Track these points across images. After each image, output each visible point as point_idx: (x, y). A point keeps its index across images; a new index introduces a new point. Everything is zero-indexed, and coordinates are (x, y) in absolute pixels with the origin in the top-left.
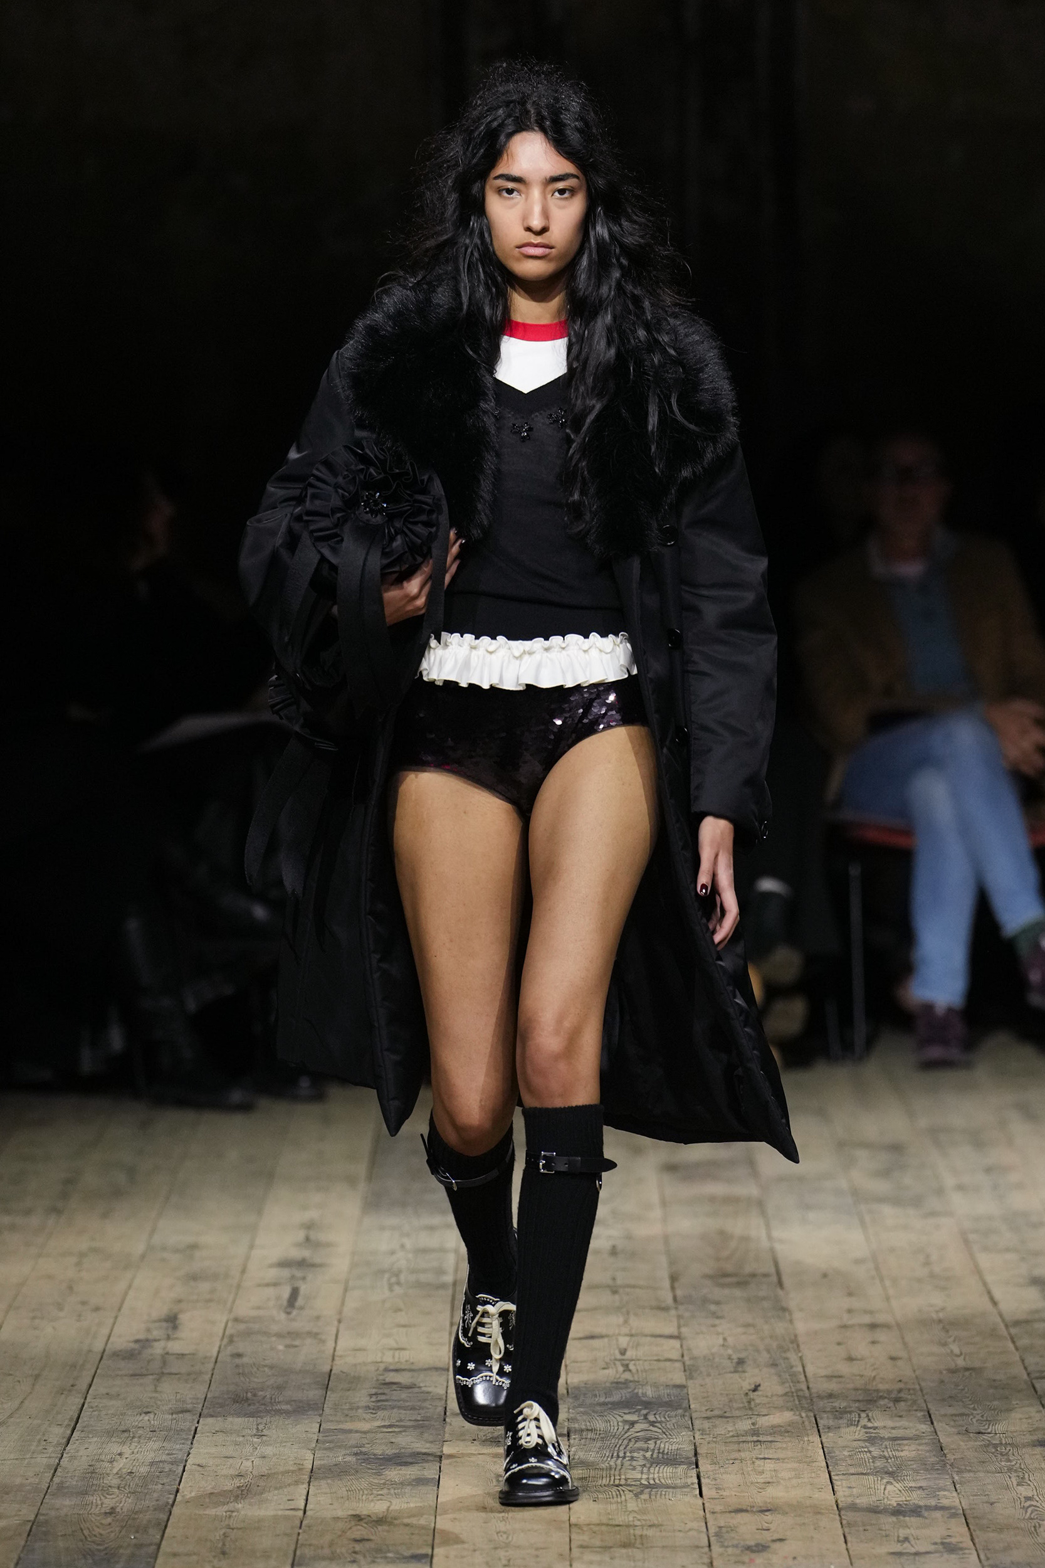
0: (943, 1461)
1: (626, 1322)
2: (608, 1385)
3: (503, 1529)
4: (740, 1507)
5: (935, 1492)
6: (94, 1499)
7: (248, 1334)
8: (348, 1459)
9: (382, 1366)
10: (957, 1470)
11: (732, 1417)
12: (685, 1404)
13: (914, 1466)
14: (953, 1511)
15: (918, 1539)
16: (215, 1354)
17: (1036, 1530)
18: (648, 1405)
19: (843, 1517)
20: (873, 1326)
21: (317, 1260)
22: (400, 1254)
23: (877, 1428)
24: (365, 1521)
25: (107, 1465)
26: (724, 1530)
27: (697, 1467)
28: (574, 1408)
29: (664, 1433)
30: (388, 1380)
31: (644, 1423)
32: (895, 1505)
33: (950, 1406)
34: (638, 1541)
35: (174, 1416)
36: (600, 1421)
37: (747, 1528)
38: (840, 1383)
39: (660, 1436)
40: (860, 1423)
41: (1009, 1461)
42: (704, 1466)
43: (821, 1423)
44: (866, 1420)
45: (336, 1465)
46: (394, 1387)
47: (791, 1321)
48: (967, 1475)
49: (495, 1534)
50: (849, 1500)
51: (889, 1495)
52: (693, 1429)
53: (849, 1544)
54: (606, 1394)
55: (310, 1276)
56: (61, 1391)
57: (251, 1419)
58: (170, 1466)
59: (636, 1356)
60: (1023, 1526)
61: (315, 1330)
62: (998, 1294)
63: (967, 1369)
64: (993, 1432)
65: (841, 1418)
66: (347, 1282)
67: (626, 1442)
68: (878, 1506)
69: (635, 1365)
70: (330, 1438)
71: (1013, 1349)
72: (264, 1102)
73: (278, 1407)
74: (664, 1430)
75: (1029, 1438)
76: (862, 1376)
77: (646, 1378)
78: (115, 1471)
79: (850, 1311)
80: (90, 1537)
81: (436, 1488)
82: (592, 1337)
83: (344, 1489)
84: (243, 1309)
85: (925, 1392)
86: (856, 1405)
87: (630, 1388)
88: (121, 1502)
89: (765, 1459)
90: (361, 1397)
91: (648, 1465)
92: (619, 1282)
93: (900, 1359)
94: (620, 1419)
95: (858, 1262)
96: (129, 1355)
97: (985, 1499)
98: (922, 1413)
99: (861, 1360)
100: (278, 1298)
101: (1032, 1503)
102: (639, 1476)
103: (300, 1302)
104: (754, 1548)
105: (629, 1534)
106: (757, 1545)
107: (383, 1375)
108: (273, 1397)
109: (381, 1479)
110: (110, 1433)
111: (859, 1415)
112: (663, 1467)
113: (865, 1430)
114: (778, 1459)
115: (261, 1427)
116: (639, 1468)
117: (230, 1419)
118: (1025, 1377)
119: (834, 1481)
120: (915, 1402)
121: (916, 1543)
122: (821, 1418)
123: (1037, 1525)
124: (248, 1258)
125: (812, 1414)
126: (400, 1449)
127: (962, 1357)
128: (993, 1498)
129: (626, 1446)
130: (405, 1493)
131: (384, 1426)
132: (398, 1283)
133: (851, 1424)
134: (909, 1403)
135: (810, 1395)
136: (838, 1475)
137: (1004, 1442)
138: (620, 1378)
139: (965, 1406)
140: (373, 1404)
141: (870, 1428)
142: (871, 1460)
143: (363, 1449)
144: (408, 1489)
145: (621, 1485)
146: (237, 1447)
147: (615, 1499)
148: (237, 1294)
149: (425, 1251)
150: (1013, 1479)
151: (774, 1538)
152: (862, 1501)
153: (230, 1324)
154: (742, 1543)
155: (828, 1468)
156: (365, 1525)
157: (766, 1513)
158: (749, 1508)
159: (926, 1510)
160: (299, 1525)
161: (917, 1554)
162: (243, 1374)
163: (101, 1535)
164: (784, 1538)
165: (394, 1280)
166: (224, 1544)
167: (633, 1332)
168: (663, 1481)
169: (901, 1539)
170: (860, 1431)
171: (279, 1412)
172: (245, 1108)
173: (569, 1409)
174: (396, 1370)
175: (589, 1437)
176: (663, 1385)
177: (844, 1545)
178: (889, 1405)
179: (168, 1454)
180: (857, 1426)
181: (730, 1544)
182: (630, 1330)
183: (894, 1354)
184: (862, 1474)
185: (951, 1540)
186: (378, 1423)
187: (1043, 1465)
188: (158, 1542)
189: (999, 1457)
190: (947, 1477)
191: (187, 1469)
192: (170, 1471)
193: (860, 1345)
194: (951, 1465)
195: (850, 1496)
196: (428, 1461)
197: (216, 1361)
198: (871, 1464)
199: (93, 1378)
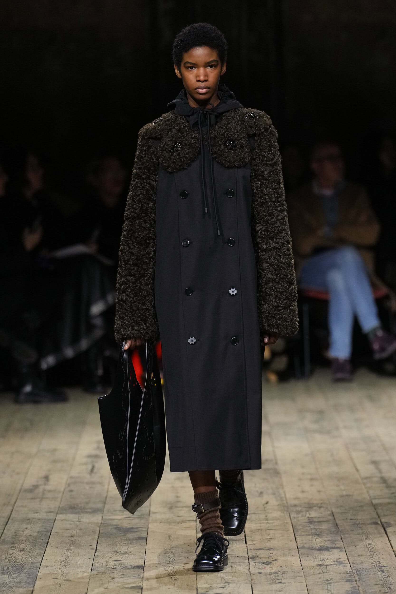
0: (337, 530)
3: (171, 556)
4: (261, 547)
5: (334, 542)
6: (16, 545)
7: (75, 483)
8: (113, 530)
10: (343, 533)
11: (258, 514)
13: (327, 532)
14: (341, 549)
15: (328, 560)
16: (62, 489)
17: (372, 556)
19: (299, 551)
20: (312, 479)
21: (101, 455)
23: (312, 517)
24: (119, 553)
25: (21, 532)
26: (254, 556)
32: (319, 547)
33: (340, 509)
35: (47, 514)
37: (263, 555)
38: (299, 501)
41: (362, 530)
42: (247, 532)
43: (292, 516)
44: (309, 515)
45: (108, 532)
47: (280, 477)
48: (346, 535)
50: (302, 545)
51: (317, 543)
53: (302, 562)
55: (99, 461)
56: (4, 505)
57: (76, 515)
58: (45, 533)
60: (367, 554)
61: (101, 481)
62: (359, 467)
63: (347, 495)
65: (299, 514)
68: (313, 547)
70: (106, 522)
71: (365, 488)
73: (87, 510)
75: (369, 521)
76: (307, 498)
78: (24, 535)
79: (303, 474)
80: (15, 560)
81: (146, 541)
83: (111, 541)
84: (74, 473)
85: (331, 504)
86: (305, 509)
88: (26, 546)
89: (270, 529)
90: (118, 506)
93: (322, 491)
95: (306, 455)
96: (30, 491)
97: (353, 544)
98: (330, 512)
99: (306, 492)
100: (87, 469)
101: (372, 546)
103: (95, 470)
106: (267, 562)
108: (85, 507)
109: (125, 537)
110: (23, 521)
111: (306, 513)
113: (309, 519)
114: (275, 529)
115: (80, 518)
117: (68, 515)
118: (369, 498)
119: (296, 538)
120: (327, 508)
122: (292, 514)
123: (373, 554)
124: (76, 454)
125: (288, 513)
126: (132, 526)
127: (345, 491)
128: (356, 544)
130: (134, 542)
133: (302, 516)
134: (325, 508)
135: (288, 505)
136: (298, 535)
137: (360, 523)
139: (346, 509)
143: (119, 526)
146: (71, 525)
148: (71, 468)
150: (364, 537)
151: (273, 559)
152: (307, 546)
153: (69, 479)
154: (261, 561)
155: (294, 532)
156: (119, 555)
157: (271, 550)
158: (264, 548)
159: (331, 548)
160: (94, 555)
161: (327, 565)
162: (74, 498)
163: (19, 559)
164: (277, 559)
166: (65, 562)
169: (321, 559)
171: (87, 512)
177: (300, 562)
178: (317, 509)
179: (44, 528)
180: (305, 517)
181: (257, 562)
183: (319, 490)
184: (307, 535)
185: (340, 560)
186: (124, 516)
187: (375, 531)
188: (41, 562)
189: (359, 529)
190: (339, 536)
191: (51, 534)
192: (45, 534)
193: (306, 486)
194: (341, 532)
195: (302, 543)
196: (143, 530)
197: (63, 493)
198: (310, 531)
199: (17, 499)
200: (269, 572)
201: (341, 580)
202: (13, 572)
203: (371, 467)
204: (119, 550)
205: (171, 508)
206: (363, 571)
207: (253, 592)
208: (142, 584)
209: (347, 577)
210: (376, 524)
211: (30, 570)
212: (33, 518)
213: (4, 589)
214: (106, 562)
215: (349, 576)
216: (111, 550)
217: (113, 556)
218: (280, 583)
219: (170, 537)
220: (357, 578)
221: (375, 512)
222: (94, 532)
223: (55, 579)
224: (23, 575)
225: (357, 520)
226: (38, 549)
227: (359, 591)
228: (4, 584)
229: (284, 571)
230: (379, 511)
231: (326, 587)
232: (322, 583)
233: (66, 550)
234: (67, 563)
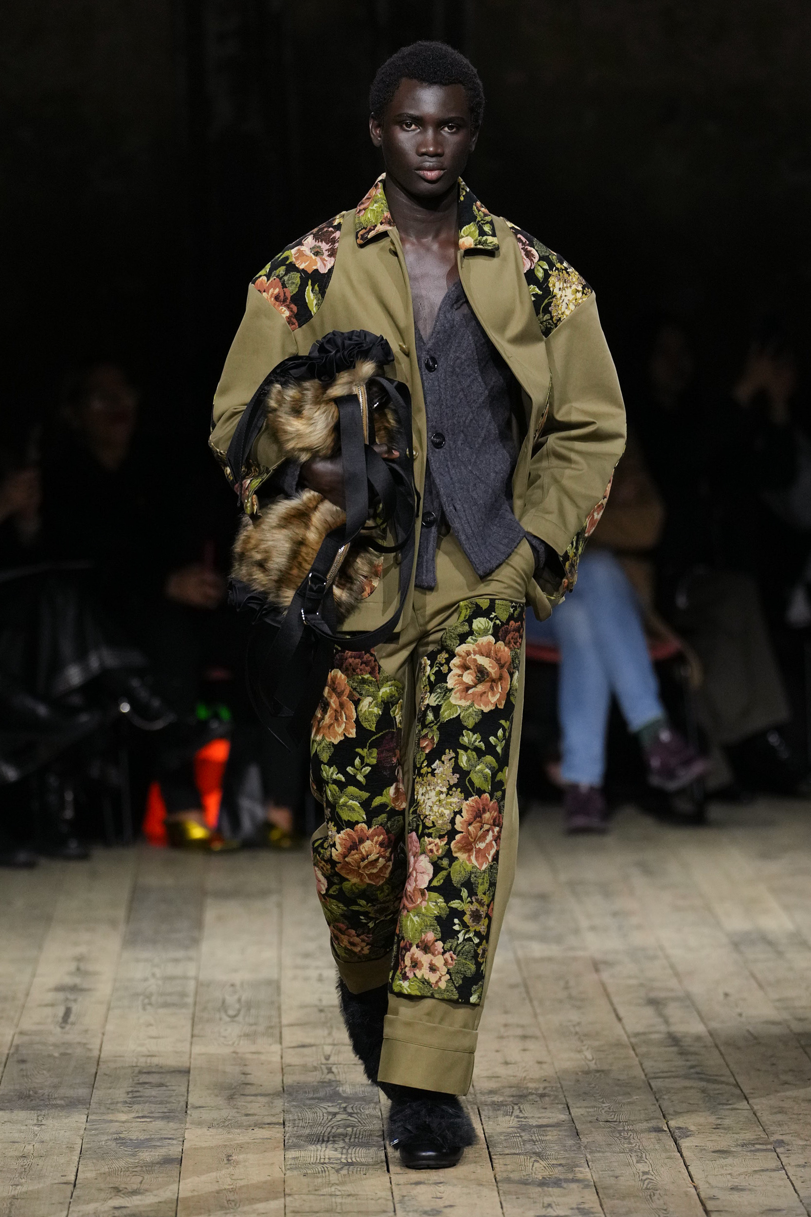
0: (577, 1143)
1: (330, 1034)
2: (315, 1084)
3: (232, 1198)
4: (419, 1180)
5: (572, 1168)
7: (31, 1044)
8: (109, 1143)
9: (137, 1070)
10: (589, 1151)
12: (376, 1100)
13: (556, 1148)
14: (586, 1183)
15: (558, 1205)
17: (651, 1198)
18: (347, 1099)
19: (500, 1188)
20: (524, 1037)
21: (85, 986)
22: (152, 981)
23: (527, 1117)
24: (122, 1192)
26: (406, 1198)
27: (385, 1148)
28: (289, 1102)
29: (359, 1122)
30: (141, 1081)
31: (344, 1114)
32: (541, 1178)
33: (584, 1100)
34: (339, 1207)
36: (309, 1113)
37: (425, 1196)
38: (498, 1082)
39: (357, 1124)
40: (513, 1114)
41: (630, 1143)
43: (483, 1114)
44: (518, 1111)
45: (99, 1148)
46: (146, 1086)
48: (598, 1155)
49: (225, 1202)
50: (505, 1175)
51: (536, 1170)
53: (505, 1210)
54: (313, 1091)
55: (80, 999)
57: (32, 1112)
59: (338, 1061)
60: (641, 1194)
61: (84, 1041)
62: (622, 1012)
63: (597, 1071)
64: (618, 1121)
65: (498, 1110)
66: (109, 1004)
67: (329, 1129)
68: (527, 1179)
69: (337, 1068)
70: (95, 1127)
71: (634, 1055)
72: (43, 861)
73: (54, 1102)
74: (360, 1120)
75: (645, 1125)
76: (515, 1076)
77: (345, 1078)
79: (506, 1025)
81: (178, 1166)
82: (303, 1046)
83: (106, 1167)
84: (27, 1024)
85: (564, 1089)
86: (511, 1099)
87: (333, 1086)
90: (120, 1094)
91: (347, 1147)
92: (324, 1003)
93: (545, 1063)
94: (324, 1111)
95: (513, 986)
97: (611, 1173)
98: (563, 1106)
99: (514, 1064)
100: (55, 1016)
101: (649, 1176)
102: (339, 1156)
103: (72, 1018)
104: (430, 1212)
105: (332, 1202)
106: (432, 1210)
107: (137, 1076)
108: (51, 1094)
109: (135, 1159)
111: (513, 1107)
112: (358, 1149)
113: (518, 1119)
115: (40, 1118)
116: (340, 1150)
117: (16, 1112)
118: (643, 1077)
119: (493, 1160)
120: (556, 1097)
121: (557, 1208)
122: (484, 1110)
124: (30, 984)
125: (476, 1107)
126: (151, 1135)
127: (594, 1062)
128: (618, 1173)
130: (155, 1170)
131: (138, 1117)
132: (150, 1004)
133: (506, 1114)
134: (552, 1098)
135: (475, 1091)
136: (496, 1155)
137: (626, 1128)
138: (324, 1078)
139: (595, 1100)
140: (130, 1100)
141: (522, 1118)
142: (522, 1143)
143: (121, 1136)
144: (156, 1168)
145: (325, 1163)
146: (21, 1134)
147: (321, 1174)
148: (22, 1012)
149: (171, 978)
150: (634, 1158)
151: (446, 1205)
152: (515, 1176)
153: (16, 1037)
154: (421, 1209)
155: (488, 1148)
156: (122, 1195)
157: (440, 1185)
158: (426, 1182)
159: (565, 1182)
162: (27, 1076)
164: (453, 1204)
165: (146, 1001)
166: (10, 1212)
167: (336, 1042)
168: (358, 1159)
169: (545, 1205)
170: (513, 1120)
171: (56, 1106)
172: (30, 865)
173: (284, 1103)
174: (148, 1073)
175: (300, 1125)
176: (358, 1084)
177: (501, 1209)
178: (536, 1100)
180: (511, 1116)
181: (411, 1209)
182: (334, 1040)
183: (540, 1060)
184: (515, 1154)
185: (584, 1206)
186: (134, 1115)
187: (657, 1147)
189: (623, 1140)
190: (582, 1156)
193: (513, 1050)
194: (585, 1147)
195: (506, 1171)
196: (172, 1145)
197: (6, 1064)
198: (523, 1146)
203: (648, 1012)
204: (123, 1186)
205: (231, 1098)
210: (659, 1130)
217: (111, 1198)
219: (230, 1158)
221: (657, 1106)
222: (71, 1149)
225: (620, 1122)
230: (665, 1104)
233: (12, 1186)
234: (13, 1212)
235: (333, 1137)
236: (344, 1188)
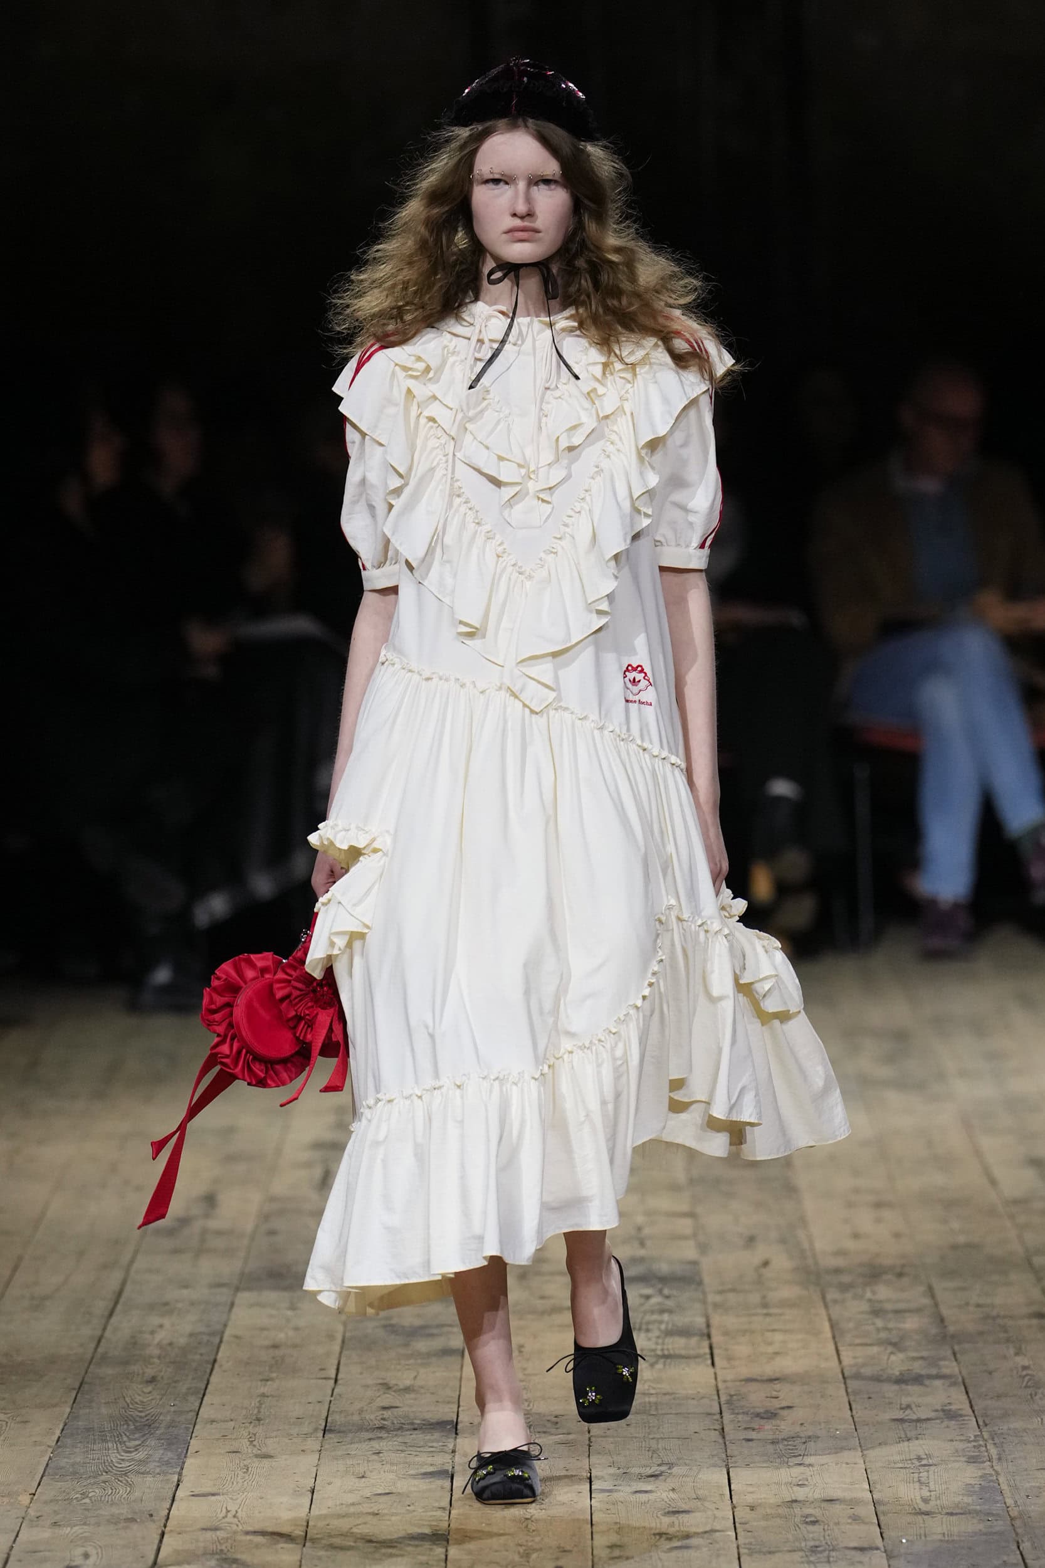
0: (944, 1333)
4: (749, 1376)
5: (935, 1362)
6: (135, 1368)
7: (281, 1212)
8: (377, 1330)
10: (957, 1341)
11: (743, 1290)
12: (698, 1280)
13: (917, 1338)
14: (953, 1380)
15: (919, 1406)
16: (249, 1227)
17: (1032, 1398)
18: (664, 1280)
19: (849, 1385)
20: (878, 1205)
23: (881, 1301)
24: (394, 1389)
25: (147, 1336)
26: (735, 1398)
27: (709, 1336)
29: (678, 1306)
31: (659, 1297)
32: (898, 1373)
33: (951, 1280)
34: (653, 1408)
35: (212, 1290)
37: (757, 1397)
38: (846, 1258)
39: (675, 1309)
40: (864, 1297)
41: (1007, 1332)
42: (716, 1338)
43: (828, 1297)
44: (870, 1293)
45: (365, 1336)
47: (799, 1200)
48: (967, 1346)
50: (854, 1370)
51: (892, 1364)
52: (704, 1302)
53: (854, 1412)
56: (105, 1267)
57: (285, 1293)
58: (208, 1338)
59: (651, 1233)
60: (1019, 1393)
62: (998, 1173)
63: (967, 1246)
64: (992, 1305)
65: (847, 1292)
67: (641, 1315)
68: (881, 1376)
69: (650, 1242)
71: (1012, 1226)
75: (1025, 1311)
76: (867, 1252)
77: (661, 1255)
78: (156, 1342)
79: (857, 1191)
80: (132, 1404)
81: (460, 1358)
83: (373, 1359)
84: (279, 1187)
85: (926, 1267)
86: (861, 1279)
87: (646, 1263)
88: (161, 1371)
91: (663, 1337)
93: (903, 1235)
94: (636, 1293)
95: (863, 1143)
96: (170, 1232)
97: (984, 1368)
98: (924, 1287)
99: (865, 1237)
100: (310, 1178)
101: (1030, 1372)
102: (653, 1347)
104: (762, 1415)
105: (645, 1402)
106: (767, 1412)
109: (408, 1350)
110: (151, 1307)
111: (864, 1288)
112: (677, 1338)
113: (872, 1304)
114: (786, 1331)
115: (294, 1300)
116: (654, 1340)
117: (265, 1293)
118: (1022, 1252)
119: (840, 1353)
120: (917, 1277)
121: (918, 1410)
122: (828, 1293)
123: (1033, 1393)
124: (282, 1141)
125: (819, 1288)
126: (427, 1321)
127: (963, 1234)
128: (991, 1367)
129: (642, 1318)
130: (431, 1363)
133: (856, 1297)
134: (912, 1278)
135: (818, 1270)
136: (843, 1346)
138: (636, 1254)
139: (965, 1281)
141: (875, 1301)
142: (875, 1332)
143: (392, 1322)
144: (434, 1359)
146: (272, 1319)
148: (272, 1174)
150: (1011, 1349)
151: (782, 1405)
152: (867, 1371)
153: (265, 1203)
154: (752, 1411)
155: (834, 1337)
156: (393, 1393)
157: (776, 1382)
158: (759, 1378)
159: (927, 1378)
160: (330, 1393)
161: (918, 1420)
162: (276, 1251)
163: (143, 1402)
164: (791, 1405)
166: (259, 1412)
167: (649, 1210)
168: (677, 1351)
169: (903, 1406)
170: (864, 1304)
176: (677, 1261)
177: (849, 1412)
178: (893, 1279)
179: (204, 1326)
180: (862, 1299)
181: (741, 1411)
182: (647, 1208)
183: (897, 1231)
184: (867, 1344)
185: (951, 1407)
188: (197, 1409)
189: (998, 1329)
190: (948, 1347)
191: (225, 1338)
192: (208, 1341)
193: (865, 1220)
194: (952, 1337)
195: (855, 1365)
197: (252, 1238)
198: (875, 1335)
199: (136, 1252)
200: (770, 1437)
201: (952, 1459)
202: (128, 1434)
203: (1029, 1175)
204: (394, 1382)
206: (1009, 1435)
207: (733, 1487)
208: (453, 1467)
209: (969, 1451)
210: (1042, 1316)
211: (171, 1430)
212: (177, 1301)
213: (105, 1477)
214: (361, 1411)
215: (974, 1446)
216: (375, 1382)
217: (379, 1396)
218: (800, 1464)
219: (523, 1349)
220: (994, 1452)
221: (1040, 1288)
222: (331, 1337)
223: (234, 1454)
224: (153, 1443)
225: (994, 1307)
226: (190, 1377)
227: (999, 1485)
228: (107, 1464)
229: (810, 1434)
231: (916, 1475)
232: (906, 1465)
233: (261, 1380)
234: (262, 1413)
235: (648, 1323)
236: (659, 1386)
